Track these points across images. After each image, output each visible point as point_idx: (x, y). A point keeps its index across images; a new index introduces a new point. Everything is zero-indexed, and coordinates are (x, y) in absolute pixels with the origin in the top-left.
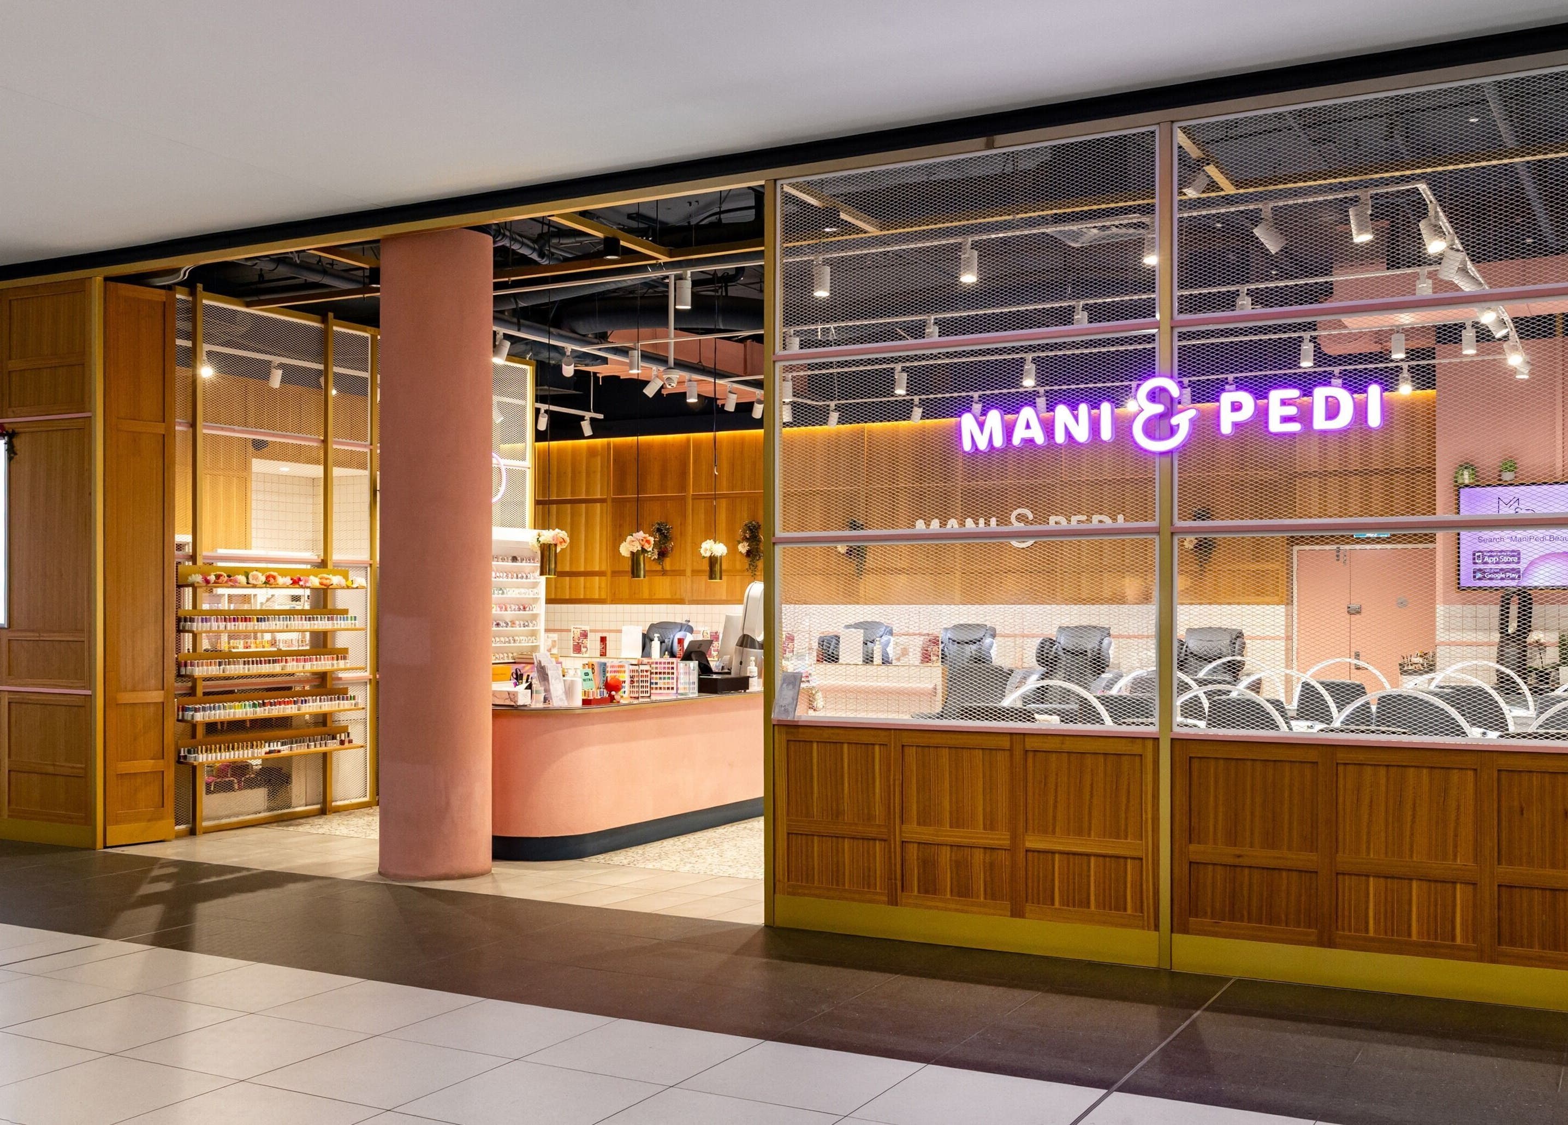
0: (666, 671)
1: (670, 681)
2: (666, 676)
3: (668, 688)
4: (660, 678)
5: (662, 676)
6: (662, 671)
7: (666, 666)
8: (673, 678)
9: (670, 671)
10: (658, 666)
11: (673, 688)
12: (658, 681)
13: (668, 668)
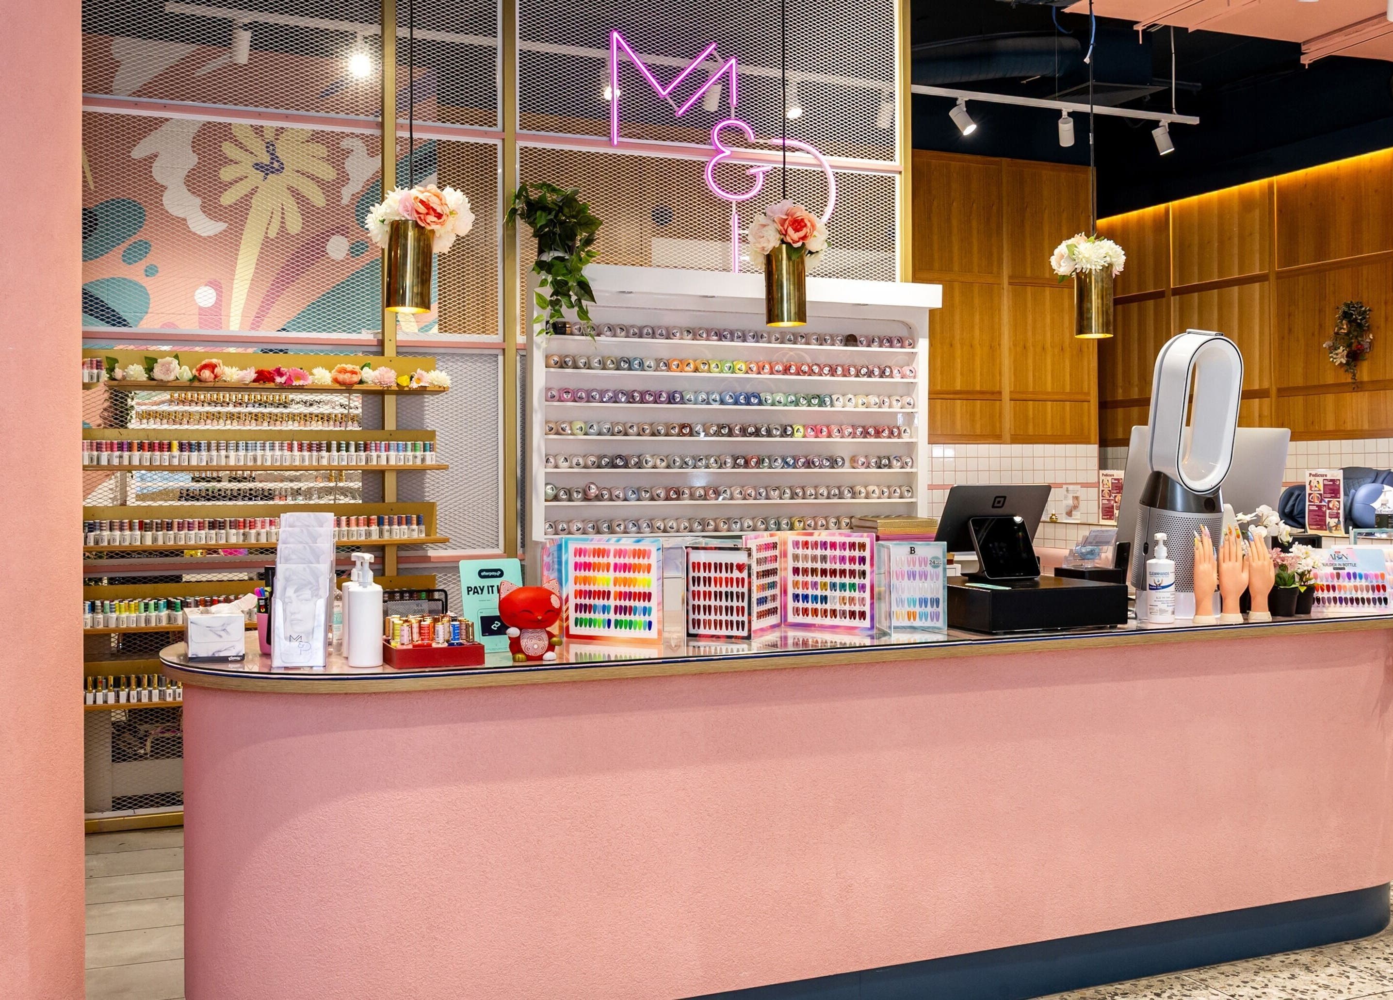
0: (847, 566)
1: (856, 594)
2: (847, 580)
3: (852, 614)
4: (833, 586)
5: (837, 580)
6: (838, 566)
7: (847, 553)
8: (863, 587)
9: (857, 567)
10: (829, 552)
11: (862, 615)
12: (828, 593)
13: (852, 560)
